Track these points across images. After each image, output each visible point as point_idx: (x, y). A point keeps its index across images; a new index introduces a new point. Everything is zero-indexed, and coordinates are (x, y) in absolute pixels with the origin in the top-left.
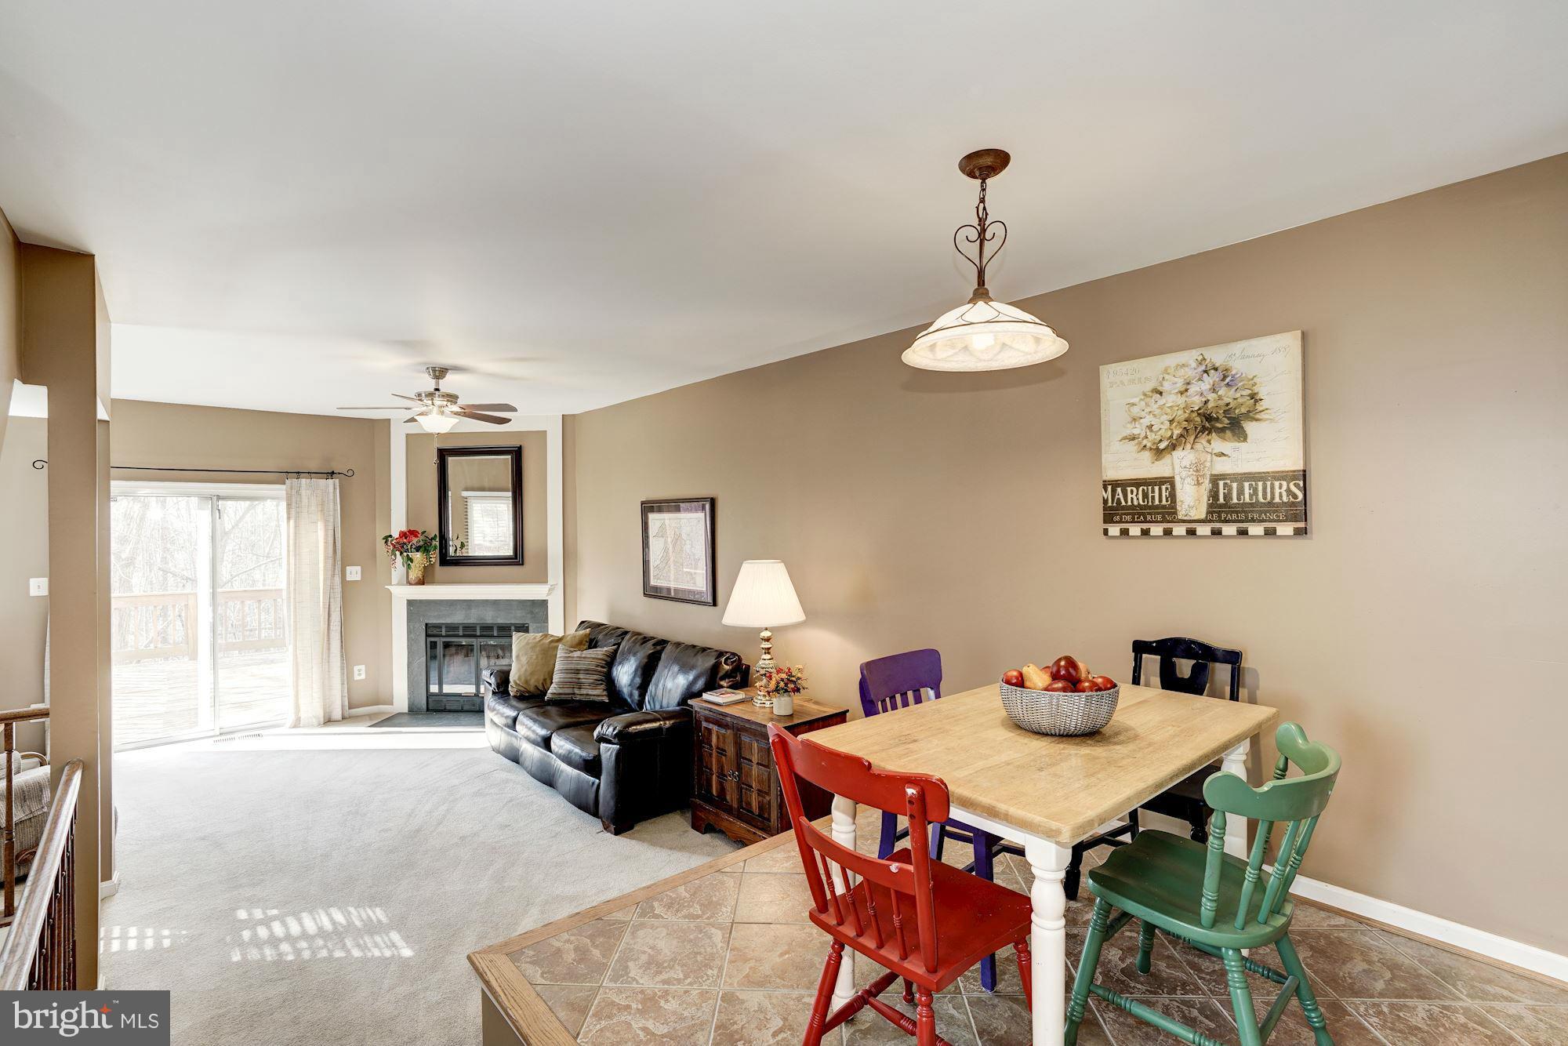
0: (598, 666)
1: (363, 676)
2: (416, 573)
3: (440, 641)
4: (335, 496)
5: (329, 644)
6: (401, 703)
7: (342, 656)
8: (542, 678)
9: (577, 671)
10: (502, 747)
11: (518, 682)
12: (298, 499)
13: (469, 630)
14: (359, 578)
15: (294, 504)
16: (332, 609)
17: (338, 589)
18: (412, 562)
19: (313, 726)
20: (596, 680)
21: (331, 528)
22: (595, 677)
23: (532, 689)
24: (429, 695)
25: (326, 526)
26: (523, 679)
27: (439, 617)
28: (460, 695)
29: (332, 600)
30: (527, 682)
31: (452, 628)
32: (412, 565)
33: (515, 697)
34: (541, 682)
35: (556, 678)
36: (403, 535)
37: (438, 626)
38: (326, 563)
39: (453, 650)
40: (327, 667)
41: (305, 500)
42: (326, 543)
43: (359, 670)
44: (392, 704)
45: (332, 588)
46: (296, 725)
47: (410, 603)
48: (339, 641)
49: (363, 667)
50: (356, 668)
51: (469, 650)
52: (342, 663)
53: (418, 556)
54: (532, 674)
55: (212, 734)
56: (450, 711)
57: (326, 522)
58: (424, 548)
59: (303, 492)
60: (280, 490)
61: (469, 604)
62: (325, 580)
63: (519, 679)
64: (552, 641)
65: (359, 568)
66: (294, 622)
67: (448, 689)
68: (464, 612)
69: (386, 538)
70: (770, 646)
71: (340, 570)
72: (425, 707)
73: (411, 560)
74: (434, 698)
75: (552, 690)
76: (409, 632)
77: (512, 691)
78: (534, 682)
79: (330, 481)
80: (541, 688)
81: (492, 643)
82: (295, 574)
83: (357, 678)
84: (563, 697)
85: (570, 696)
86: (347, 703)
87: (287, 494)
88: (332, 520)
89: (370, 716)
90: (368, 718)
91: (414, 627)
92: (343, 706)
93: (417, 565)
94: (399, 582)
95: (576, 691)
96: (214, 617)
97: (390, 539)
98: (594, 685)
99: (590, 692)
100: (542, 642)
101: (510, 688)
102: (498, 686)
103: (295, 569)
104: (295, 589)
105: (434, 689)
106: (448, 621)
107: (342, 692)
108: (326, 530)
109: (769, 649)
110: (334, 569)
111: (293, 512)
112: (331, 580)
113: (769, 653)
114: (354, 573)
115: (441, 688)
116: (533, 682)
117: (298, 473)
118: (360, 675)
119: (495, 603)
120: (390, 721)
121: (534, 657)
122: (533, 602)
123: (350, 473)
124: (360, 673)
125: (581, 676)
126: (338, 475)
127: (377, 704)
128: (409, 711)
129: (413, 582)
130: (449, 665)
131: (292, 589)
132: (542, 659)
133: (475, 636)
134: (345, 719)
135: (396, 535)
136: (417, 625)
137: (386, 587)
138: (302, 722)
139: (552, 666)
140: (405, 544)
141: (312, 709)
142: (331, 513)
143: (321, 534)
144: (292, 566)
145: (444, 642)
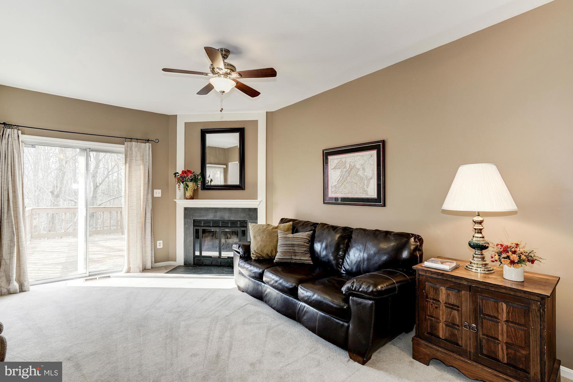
0: (305, 242)
1: (161, 247)
2: (189, 194)
3: (201, 229)
4: (149, 152)
5: (145, 229)
6: (180, 260)
7: (152, 236)
8: (270, 249)
9: (293, 245)
10: (250, 289)
11: (257, 251)
12: (131, 153)
13: (216, 223)
14: (160, 196)
15: (128, 156)
16: (147, 210)
17: (150, 201)
18: (188, 187)
19: (137, 272)
20: (305, 251)
21: (147, 168)
22: (305, 249)
23: (264, 255)
24: (195, 257)
25: (144, 167)
26: (260, 249)
27: (200, 216)
28: (210, 257)
29: (147, 206)
30: (262, 251)
31: (207, 222)
32: (188, 189)
33: (255, 260)
34: (270, 252)
35: (279, 249)
36: (184, 172)
37: (200, 221)
38: (144, 186)
39: (207, 234)
40: (144, 241)
41: (134, 153)
42: (144, 176)
43: (160, 243)
44: (176, 261)
45: (147, 200)
46: (128, 271)
47: (186, 209)
48: (150, 228)
49: (161, 242)
50: (158, 242)
51: (213, 234)
52: (152, 239)
53: (191, 184)
54: (265, 246)
55: (85, 275)
56: (206, 265)
57: (144, 165)
58: (194, 180)
59: (133, 149)
60: (121, 148)
61: (216, 210)
62: (144, 195)
63: (257, 249)
64: (273, 228)
65: (160, 191)
66: (128, 217)
67: (204, 254)
68: (213, 214)
69: (175, 174)
70: (482, 228)
71: (151, 191)
72: (192, 263)
73: (188, 186)
74: (197, 258)
75: (278, 257)
76: (185, 224)
77: (253, 257)
78: (267, 251)
79: (147, 144)
80: (270, 255)
81: (227, 230)
82: (129, 192)
83: (158, 247)
84: (285, 261)
85: (289, 260)
86: (153, 260)
87: (125, 150)
88: (147, 165)
89: (166, 267)
90: (164, 268)
91: (187, 222)
92: (152, 262)
93: (190, 189)
94: (180, 198)
95: (293, 257)
96: (86, 213)
97: (177, 175)
98: (304, 254)
99: (302, 258)
100: (267, 229)
101: (251, 255)
102: (244, 253)
103: (129, 189)
104: (128, 200)
105: (197, 253)
106: (205, 218)
107: (152, 254)
108: (145, 170)
109: (481, 230)
110: (148, 190)
111: (128, 159)
112: (147, 196)
113: (481, 233)
114: (158, 193)
115: (201, 253)
116: (265, 251)
117: (131, 139)
118: (160, 246)
119: (230, 210)
120: (175, 270)
121: (265, 237)
122: (250, 209)
123: (157, 141)
124: (160, 244)
125: (296, 248)
126: (151, 142)
127: (168, 260)
128: (184, 265)
129: (188, 198)
130: (204, 242)
131: (127, 200)
132: (269, 238)
133: (219, 226)
134: (153, 269)
135: (180, 173)
136: (189, 220)
137: (174, 200)
138: (131, 270)
139: (275, 243)
140: (185, 177)
141: (137, 263)
142: (148, 161)
143: (142, 171)
144: (127, 188)
145: (203, 230)
